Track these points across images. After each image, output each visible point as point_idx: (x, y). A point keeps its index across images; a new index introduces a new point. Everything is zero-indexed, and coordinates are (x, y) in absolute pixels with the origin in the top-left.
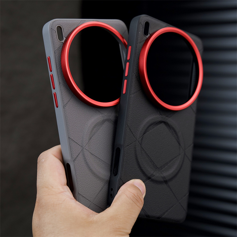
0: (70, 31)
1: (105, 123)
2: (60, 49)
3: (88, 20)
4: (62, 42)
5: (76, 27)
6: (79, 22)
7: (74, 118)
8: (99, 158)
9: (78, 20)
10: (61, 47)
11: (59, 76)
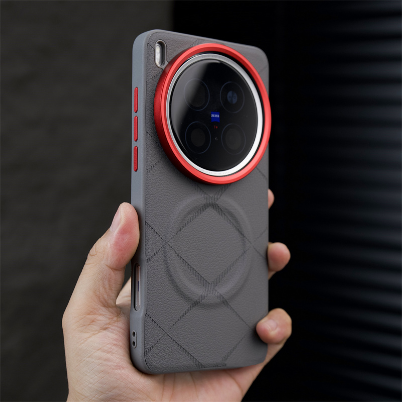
0: (178, 53)
1: (207, 210)
2: (157, 79)
3: (208, 41)
4: (162, 69)
5: (188, 47)
6: (195, 40)
7: (160, 193)
8: (189, 263)
9: (192, 38)
10: (159, 77)
11: (147, 122)
